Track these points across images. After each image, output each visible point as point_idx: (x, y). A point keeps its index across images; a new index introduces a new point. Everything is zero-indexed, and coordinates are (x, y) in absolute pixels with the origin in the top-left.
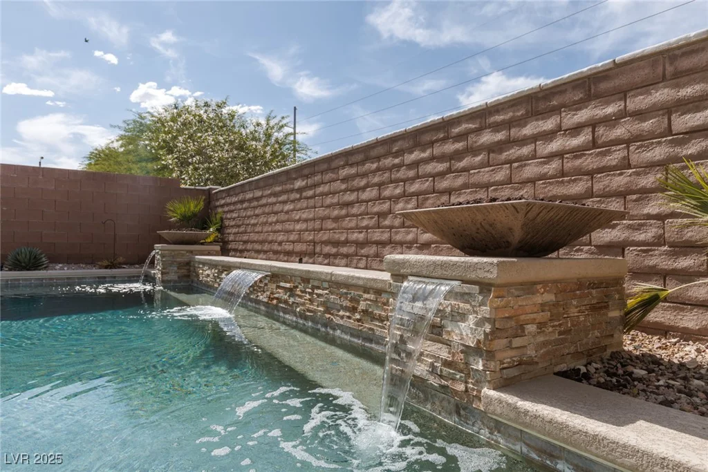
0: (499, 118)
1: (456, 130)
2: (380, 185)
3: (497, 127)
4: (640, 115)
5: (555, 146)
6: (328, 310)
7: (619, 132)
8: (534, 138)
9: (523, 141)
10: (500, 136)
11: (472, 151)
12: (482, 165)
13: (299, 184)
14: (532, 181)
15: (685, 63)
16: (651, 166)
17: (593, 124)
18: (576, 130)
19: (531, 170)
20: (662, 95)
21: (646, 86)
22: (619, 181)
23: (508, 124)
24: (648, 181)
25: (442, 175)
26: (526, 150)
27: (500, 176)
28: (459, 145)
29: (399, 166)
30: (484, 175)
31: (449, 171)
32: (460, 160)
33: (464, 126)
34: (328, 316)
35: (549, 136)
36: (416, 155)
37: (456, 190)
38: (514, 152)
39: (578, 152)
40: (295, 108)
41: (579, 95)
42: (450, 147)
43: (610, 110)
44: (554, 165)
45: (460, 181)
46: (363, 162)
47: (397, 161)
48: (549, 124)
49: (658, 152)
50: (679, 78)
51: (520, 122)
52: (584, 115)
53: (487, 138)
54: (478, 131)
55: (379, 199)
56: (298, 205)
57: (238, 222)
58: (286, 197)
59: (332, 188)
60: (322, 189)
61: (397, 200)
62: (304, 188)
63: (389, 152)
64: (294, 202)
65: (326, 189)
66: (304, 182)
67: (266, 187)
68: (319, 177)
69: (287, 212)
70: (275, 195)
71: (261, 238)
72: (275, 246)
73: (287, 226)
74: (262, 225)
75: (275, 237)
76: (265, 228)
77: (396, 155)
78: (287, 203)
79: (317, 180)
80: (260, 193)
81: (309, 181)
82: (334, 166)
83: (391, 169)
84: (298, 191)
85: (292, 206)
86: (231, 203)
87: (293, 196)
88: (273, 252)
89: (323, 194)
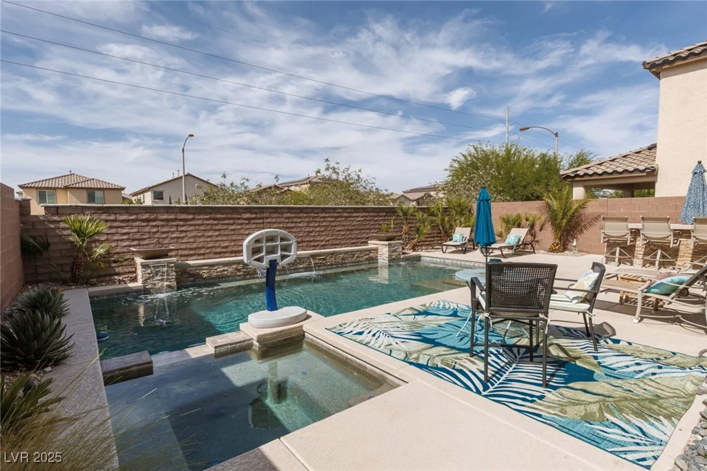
0: (348, 211)
1: (337, 211)
2: (308, 222)
3: (348, 213)
4: (371, 216)
5: (359, 219)
7: (368, 219)
8: (355, 217)
9: (353, 217)
10: (348, 215)
11: (342, 217)
12: (344, 220)
13: (248, 216)
14: (355, 225)
16: (372, 225)
17: (365, 216)
18: (362, 217)
19: (354, 223)
20: (373, 214)
21: (371, 212)
22: (368, 227)
23: (350, 213)
24: (371, 227)
25: (333, 222)
26: (353, 219)
27: (348, 224)
28: (338, 215)
29: (317, 217)
30: (344, 223)
31: (335, 221)
32: (338, 218)
33: (340, 210)
35: (358, 217)
36: (323, 215)
37: (337, 226)
38: (351, 219)
39: (363, 221)
41: (362, 211)
42: (335, 215)
43: (367, 214)
44: (358, 223)
45: (338, 224)
46: (299, 213)
47: (316, 215)
48: (358, 215)
49: (372, 223)
50: (375, 212)
51: (353, 213)
53: (345, 214)
54: (343, 212)
55: (308, 226)
56: (247, 227)
57: (138, 236)
58: (231, 222)
59: (278, 220)
60: (269, 220)
61: (316, 227)
62: (253, 219)
63: (313, 212)
64: (242, 224)
65: (274, 220)
66: (254, 216)
67: (200, 213)
68: (268, 215)
69: (234, 230)
70: (215, 219)
71: (194, 246)
72: (218, 250)
73: (234, 237)
74: (195, 237)
75: (217, 244)
76: (202, 239)
77: (315, 213)
78: (233, 224)
79: (265, 215)
80: (191, 217)
81: (258, 216)
82: (279, 211)
83: (313, 217)
84: (245, 219)
85: (239, 227)
86: (115, 220)
87: (240, 221)
88: (216, 253)
89: (270, 223)
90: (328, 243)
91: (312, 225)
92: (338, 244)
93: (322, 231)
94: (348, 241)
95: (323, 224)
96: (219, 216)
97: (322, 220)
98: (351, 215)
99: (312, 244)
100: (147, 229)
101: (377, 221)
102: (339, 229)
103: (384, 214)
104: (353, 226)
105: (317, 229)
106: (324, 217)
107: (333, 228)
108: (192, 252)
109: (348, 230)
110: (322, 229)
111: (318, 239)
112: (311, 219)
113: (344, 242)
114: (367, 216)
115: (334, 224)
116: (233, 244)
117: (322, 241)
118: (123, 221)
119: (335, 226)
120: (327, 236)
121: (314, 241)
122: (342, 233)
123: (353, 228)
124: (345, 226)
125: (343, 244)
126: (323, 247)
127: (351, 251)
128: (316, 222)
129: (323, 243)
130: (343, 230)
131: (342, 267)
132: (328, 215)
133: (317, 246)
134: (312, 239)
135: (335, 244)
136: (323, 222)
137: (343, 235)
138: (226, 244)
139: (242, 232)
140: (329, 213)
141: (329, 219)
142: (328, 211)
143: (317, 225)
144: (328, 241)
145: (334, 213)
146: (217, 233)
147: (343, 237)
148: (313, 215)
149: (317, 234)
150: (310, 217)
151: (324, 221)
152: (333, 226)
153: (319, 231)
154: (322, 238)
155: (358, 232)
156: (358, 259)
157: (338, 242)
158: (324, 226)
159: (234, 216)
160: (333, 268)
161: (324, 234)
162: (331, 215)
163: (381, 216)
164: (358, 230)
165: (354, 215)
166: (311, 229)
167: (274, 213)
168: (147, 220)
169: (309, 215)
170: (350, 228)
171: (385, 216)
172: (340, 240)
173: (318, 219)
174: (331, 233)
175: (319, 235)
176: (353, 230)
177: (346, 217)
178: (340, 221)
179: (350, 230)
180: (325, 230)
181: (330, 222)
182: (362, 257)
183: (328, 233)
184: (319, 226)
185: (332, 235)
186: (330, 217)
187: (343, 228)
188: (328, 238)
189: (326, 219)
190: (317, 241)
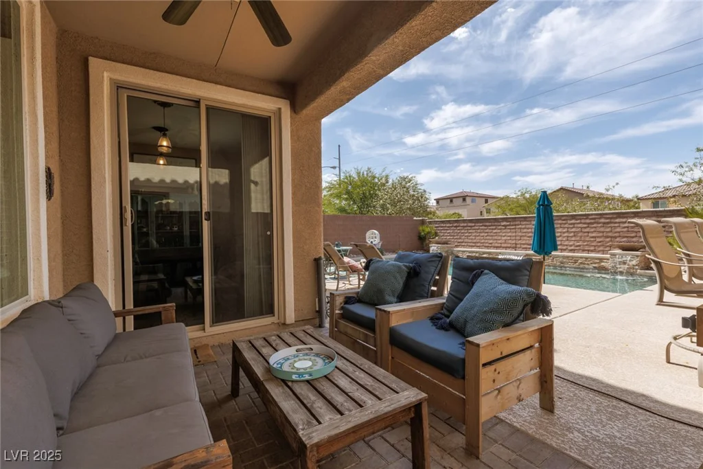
0: (608, 216)
3: (607, 218)
6: (562, 263)
8: (619, 223)
9: (616, 223)
10: (607, 221)
12: (601, 227)
14: (619, 232)
15: (660, 214)
19: (618, 230)
23: (611, 218)
25: (585, 228)
26: (616, 225)
27: (608, 230)
28: (592, 221)
30: (602, 229)
31: (588, 227)
32: (593, 225)
33: (594, 217)
36: (573, 221)
37: (591, 232)
38: (612, 225)
40: (339, 146)
41: (632, 215)
42: (588, 221)
44: (626, 229)
45: (592, 230)
48: (624, 220)
51: (616, 218)
53: (603, 220)
54: (600, 218)
56: (504, 231)
57: (453, 234)
58: (494, 227)
59: (527, 226)
60: (520, 226)
61: (564, 233)
62: (508, 225)
63: (560, 219)
64: (500, 229)
65: (523, 227)
66: (508, 224)
67: (478, 223)
68: (519, 223)
69: (496, 233)
70: (485, 226)
71: (475, 241)
72: (487, 245)
73: (496, 238)
74: (475, 236)
75: (486, 241)
76: (478, 238)
77: (564, 220)
78: (495, 229)
79: (517, 223)
80: (473, 224)
81: (512, 223)
82: (528, 219)
83: (561, 224)
84: (503, 226)
85: (499, 231)
86: (445, 227)
87: (500, 227)
88: (485, 247)
89: (521, 228)
90: (578, 248)
92: (592, 251)
93: (572, 237)
95: (573, 230)
96: (487, 224)
97: (572, 226)
98: (612, 220)
100: (456, 231)
102: (594, 235)
104: (616, 232)
105: (566, 235)
106: (574, 224)
107: (586, 234)
108: (474, 245)
109: (607, 237)
110: (572, 234)
111: (566, 243)
113: (601, 248)
115: (587, 230)
116: (495, 241)
117: (571, 246)
118: (448, 227)
119: (588, 232)
120: (578, 241)
122: (598, 240)
124: (603, 232)
129: (572, 248)
130: (598, 237)
132: (578, 221)
133: (565, 250)
135: (588, 251)
136: (572, 228)
137: (600, 242)
138: (491, 242)
139: (501, 234)
140: (581, 219)
141: (580, 225)
142: (579, 217)
144: (579, 246)
145: (586, 219)
146: (486, 234)
147: (599, 244)
151: (574, 227)
152: (585, 232)
153: (568, 237)
154: (571, 243)
157: (592, 248)
158: (574, 232)
159: (496, 224)
161: (573, 239)
162: (583, 221)
164: (627, 237)
165: (617, 220)
168: (456, 227)
170: (610, 234)
172: (595, 246)
173: (566, 226)
174: (582, 239)
175: (568, 240)
176: (616, 237)
177: (604, 223)
178: (595, 227)
179: (611, 237)
180: (574, 236)
181: (581, 228)
182: (588, 264)
183: (578, 239)
184: (568, 231)
185: (584, 241)
186: (581, 223)
187: (601, 234)
188: (578, 244)
189: (576, 225)
190: (564, 245)
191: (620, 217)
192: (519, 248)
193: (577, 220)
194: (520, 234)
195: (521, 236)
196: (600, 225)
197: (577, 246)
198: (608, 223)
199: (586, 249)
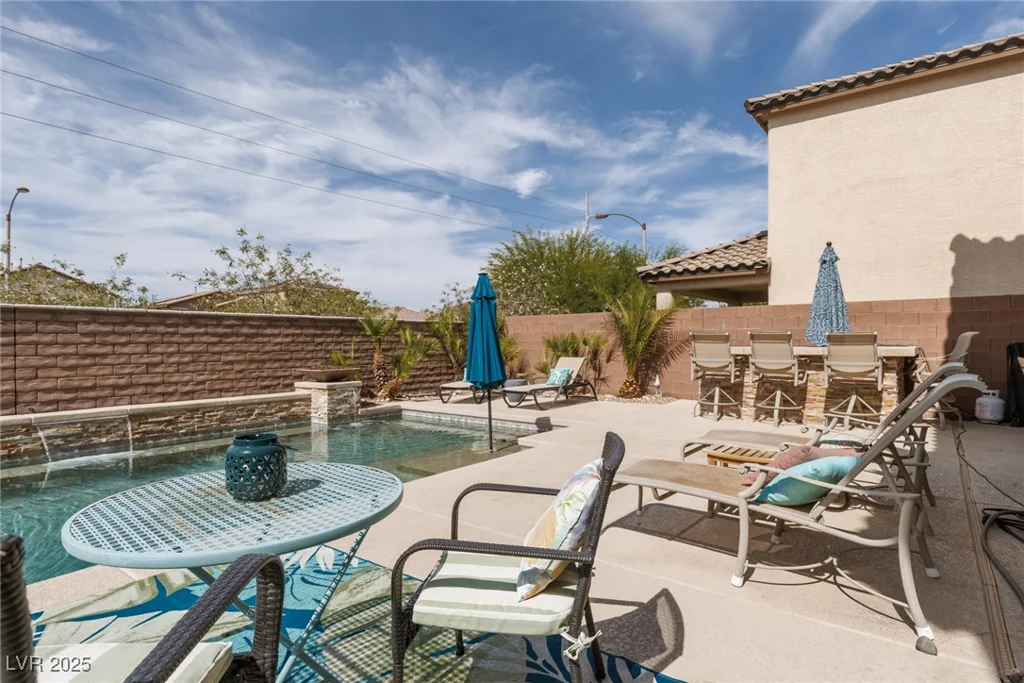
0: (254, 323)
1: (228, 323)
2: (148, 344)
3: (252, 327)
4: (306, 335)
5: (279, 340)
6: (225, 422)
7: (301, 339)
8: (270, 335)
9: (265, 335)
10: (253, 331)
11: (238, 335)
12: (242, 342)
14: (269, 352)
15: (319, 324)
16: (310, 352)
17: (293, 335)
18: (287, 336)
19: (268, 348)
20: (312, 331)
21: (308, 327)
22: (301, 355)
23: (258, 327)
24: (309, 356)
25: (214, 344)
26: (266, 339)
27: (253, 348)
28: (228, 330)
29: (173, 334)
30: (244, 347)
31: (220, 342)
32: (228, 338)
33: (232, 322)
34: (223, 425)
35: (276, 335)
36: (190, 330)
37: (225, 353)
38: (260, 339)
39: (289, 343)
41: (288, 324)
42: (221, 330)
43: (298, 331)
44: (277, 348)
45: (228, 348)
46: (124, 324)
47: (170, 330)
48: (277, 331)
49: (311, 348)
50: (316, 327)
51: (265, 327)
52: (290, 331)
53: (245, 330)
54: (241, 326)
55: (148, 353)
59: (61, 338)
60: (34, 338)
61: (171, 354)
63: (161, 324)
65: (48, 338)
68: (30, 326)
79: (18, 327)
82: (65, 318)
83: (163, 335)
89: (37, 344)
90: (200, 387)
91: (159, 349)
92: (227, 390)
93: (187, 363)
94: (252, 384)
95: (190, 349)
97: (186, 340)
98: (260, 331)
99: (159, 389)
101: (321, 344)
102: (230, 358)
103: (338, 332)
104: (265, 353)
105: (174, 359)
106: (192, 335)
107: (216, 357)
109: (252, 361)
110: (187, 359)
111: (174, 379)
112: (157, 338)
114: (298, 335)
115: (217, 349)
117: (186, 383)
119: (220, 353)
120: (200, 372)
121: (163, 383)
122: (238, 367)
123: (265, 357)
124: (245, 352)
125: (239, 390)
126: (190, 394)
127: (244, 404)
128: (170, 344)
129: (188, 388)
130: (239, 362)
131: (221, 437)
132: (202, 330)
133: (172, 394)
134: (157, 379)
135: (221, 390)
136: (189, 344)
137: (240, 372)
140: (206, 326)
141: (204, 339)
142: (204, 322)
143: (171, 350)
144: (203, 383)
145: (217, 326)
147: (240, 376)
148: (161, 329)
149: (171, 370)
150: (156, 333)
151: (193, 342)
152: (214, 353)
153: (179, 364)
154: (186, 378)
155: (276, 365)
156: (260, 420)
157: (227, 385)
158: (192, 353)
160: (196, 441)
161: (191, 368)
162: (210, 330)
163: (332, 336)
164: (280, 360)
165: (268, 331)
166: (158, 359)
167: (48, 322)
169: (151, 328)
170: (257, 357)
171: (339, 336)
172: (232, 380)
173: (175, 339)
174: (209, 368)
175: (178, 371)
176: (264, 362)
177: (247, 336)
178: (233, 343)
179: (258, 361)
180: (193, 362)
181: (208, 344)
182: (271, 414)
183: (200, 367)
184: (178, 352)
185: (213, 372)
186: (207, 334)
187: (241, 357)
188: (201, 378)
189: (196, 339)
190: (170, 384)
191: (272, 326)
192: (28, 403)
193: (199, 326)
194: (34, 361)
195: (37, 368)
196: (240, 339)
197: (199, 383)
198: (227, 335)
199: (217, 387)
